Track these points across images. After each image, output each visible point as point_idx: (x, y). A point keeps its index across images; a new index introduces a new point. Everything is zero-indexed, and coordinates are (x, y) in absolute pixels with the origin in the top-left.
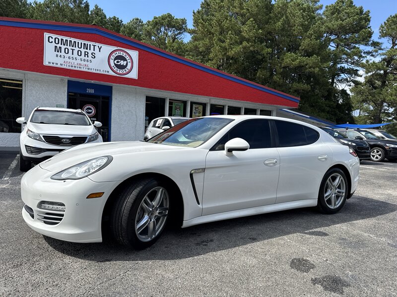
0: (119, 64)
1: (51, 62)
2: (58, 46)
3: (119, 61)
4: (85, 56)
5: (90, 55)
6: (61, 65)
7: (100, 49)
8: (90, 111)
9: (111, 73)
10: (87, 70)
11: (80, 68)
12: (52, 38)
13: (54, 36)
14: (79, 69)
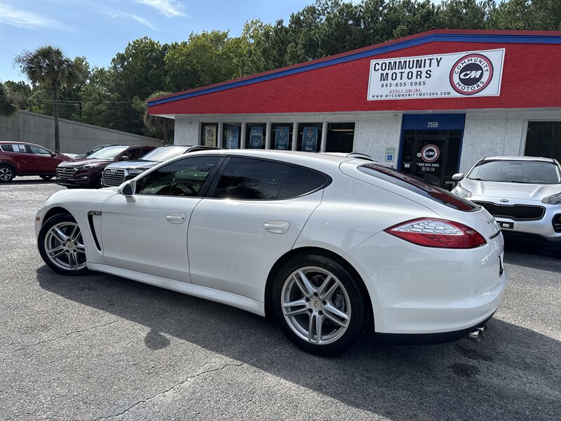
0: (467, 77)
1: (375, 95)
2: (385, 72)
3: (469, 72)
4: (417, 78)
5: (424, 75)
6: (387, 96)
7: (438, 62)
8: (431, 153)
9: (454, 94)
10: (418, 97)
11: (409, 95)
12: (379, 64)
13: (380, 61)
14: (408, 98)
